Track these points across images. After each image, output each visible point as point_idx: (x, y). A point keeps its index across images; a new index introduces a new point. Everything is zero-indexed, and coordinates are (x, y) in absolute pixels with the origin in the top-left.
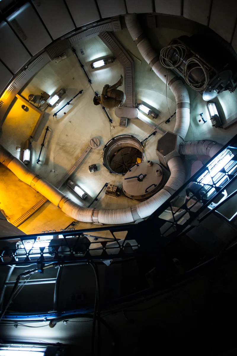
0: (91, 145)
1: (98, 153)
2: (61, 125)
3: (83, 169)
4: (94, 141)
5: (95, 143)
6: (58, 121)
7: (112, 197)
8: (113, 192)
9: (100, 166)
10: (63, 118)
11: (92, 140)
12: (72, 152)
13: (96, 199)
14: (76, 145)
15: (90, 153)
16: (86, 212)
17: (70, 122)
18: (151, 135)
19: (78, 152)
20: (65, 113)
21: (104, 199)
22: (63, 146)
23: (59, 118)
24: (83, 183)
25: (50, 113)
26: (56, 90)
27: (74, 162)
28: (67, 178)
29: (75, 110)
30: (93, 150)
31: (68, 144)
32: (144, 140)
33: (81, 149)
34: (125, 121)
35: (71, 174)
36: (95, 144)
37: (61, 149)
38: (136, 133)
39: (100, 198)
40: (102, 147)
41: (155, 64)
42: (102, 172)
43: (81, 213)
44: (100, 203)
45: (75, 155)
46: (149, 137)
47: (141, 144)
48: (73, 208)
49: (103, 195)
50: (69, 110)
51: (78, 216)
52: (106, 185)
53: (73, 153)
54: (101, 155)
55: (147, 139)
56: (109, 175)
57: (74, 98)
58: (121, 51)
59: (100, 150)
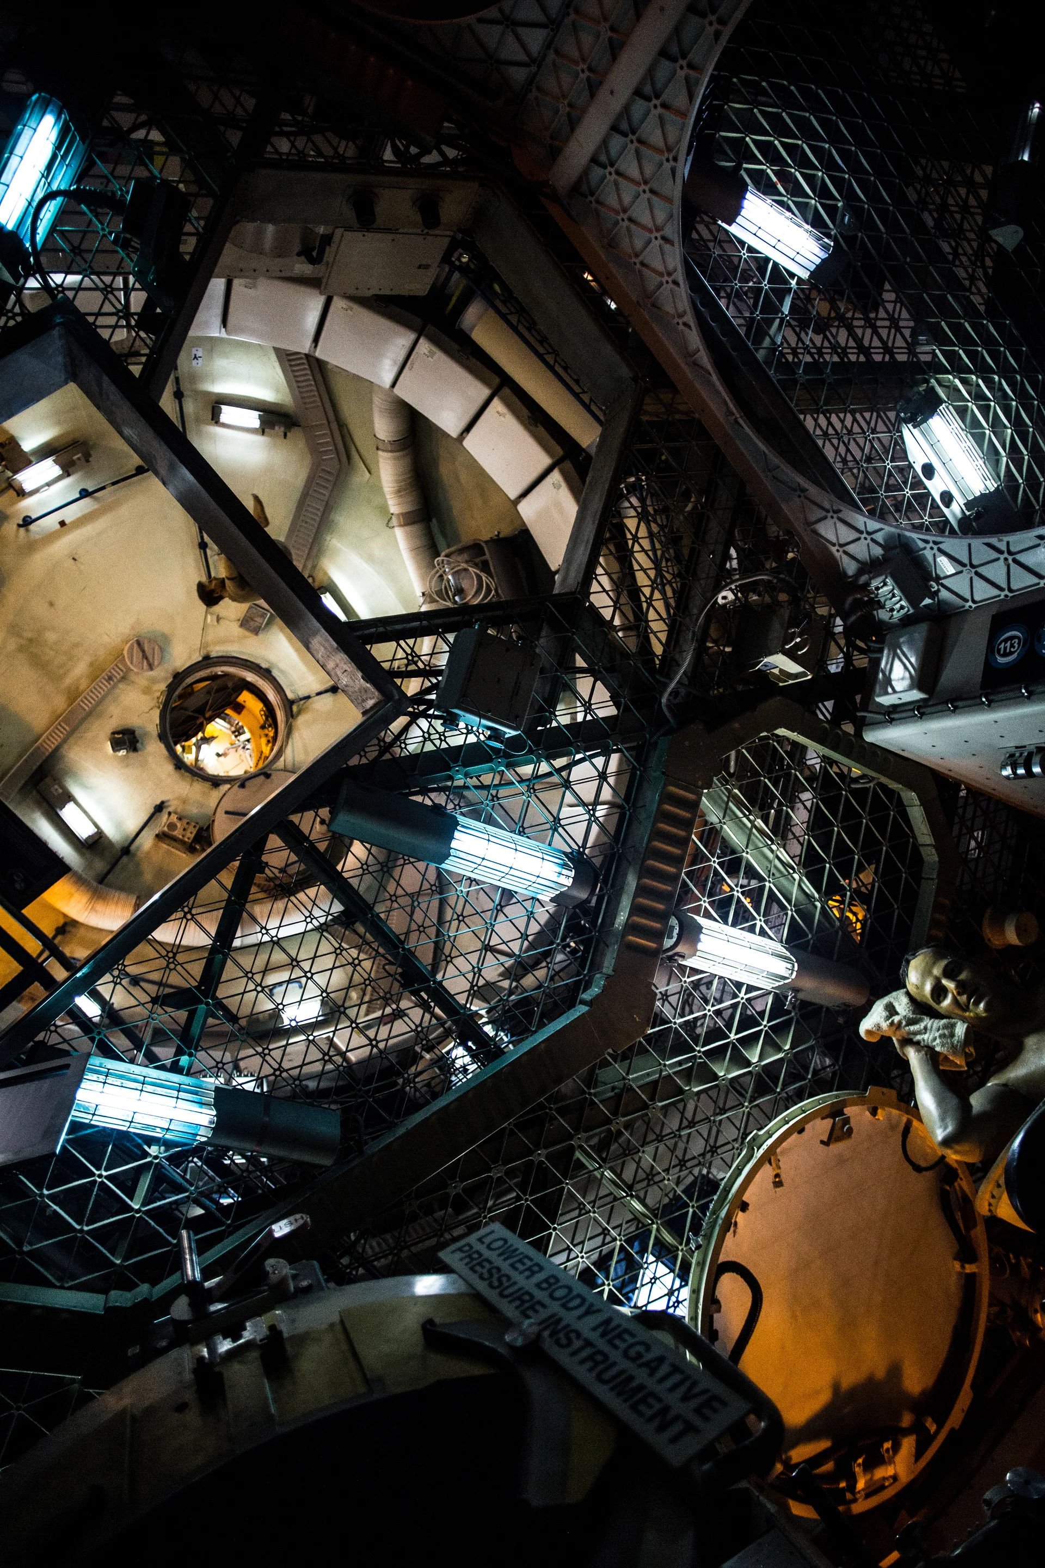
0: (132, 663)
1: (147, 691)
2: (39, 562)
3: (89, 735)
4: (143, 651)
5: (147, 658)
6: (31, 547)
7: (173, 850)
8: (182, 842)
9: (146, 734)
10: (50, 538)
11: (138, 643)
12: (60, 667)
13: (127, 850)
14: (76, 645)
15: (121, 686)
16: (113, 907)
17: (74, 559)
18: (326, 691)
19: (80, 669)
20: (62, 523)
21: (148, 853)
22: (31, 640)
23: (37, 537)
24: (84, 786)
25: (10, 511)
26: (56, 439)
27: (60, 703)
28: (38, 764)
29: (101, 523)
30: (132, 677)
31: (51, 637)
32: (301, 699)
33: (91, 664)
34: (259, 620)
35: (50, 750)
36: (145, 662)
37: (21, 649)
38: (282, 665)
39: (138, 848)
40: (163, 674)
41: (408, 528)
42: (150, 759)
43: (100, 906)
44: (138, 865)
45: (68, 681)
46: (319, 694)
47: (289, 704)
48: (73, 890)
49: (147, 841)
50: (79, 515)
51: (86, 913)
52: (159, 808)
53: (61, 672)
54: (155, 701)
55: (308, 697)
56: (169, 775)
57: (114, 484)
58: (325, 422)
59: (154, 681)
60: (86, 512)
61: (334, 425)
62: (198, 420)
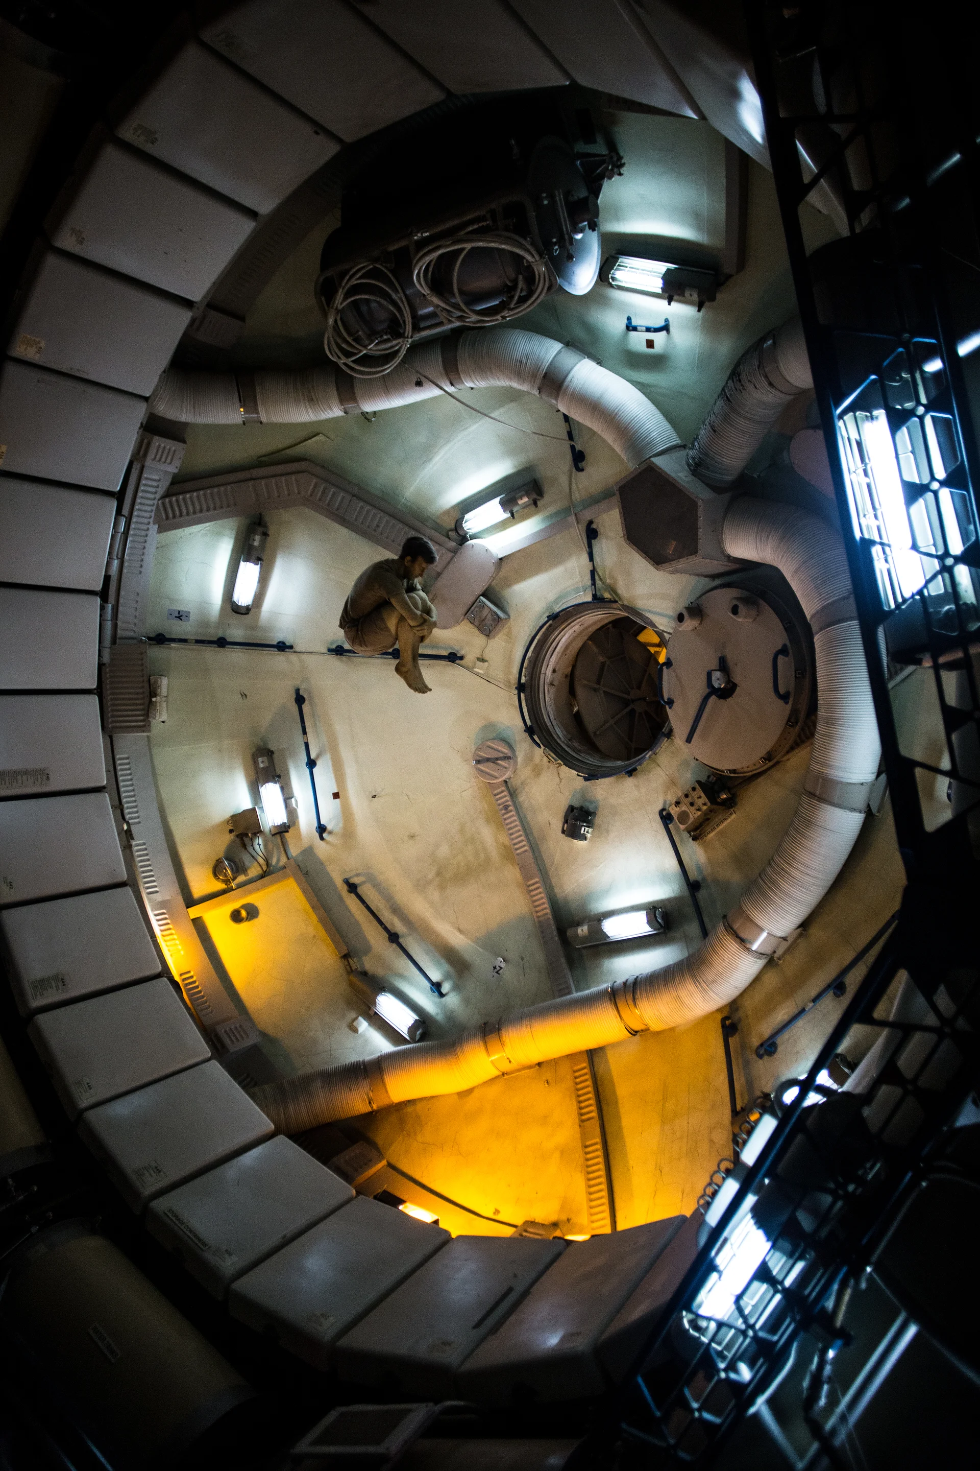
0: (496, 778)
1: (537, 771)
2: (366, 832)
3: (557, 858)
4: (488, 760)
5: (497, 759)
6: (348, 834)
7: (721, 827)
8: (711, 811)
9: (583, 793)
10: (346, 814)
11: (478, 762)
12: (477, 855)
13: (693, 886)
14: (462, 830)
15: (521, 798)
16: (716, 957)
17: (374, 797)
18: (590, 546)
19: (488, 836)
20: (336, 796)
21: (710, 861)
22: (438, 874)
23: (341, 825)
24: (607, 892)
25: (305, 844)
26: (247, 775)
27: (512, 873)
28: (555, 933)
29: (346, 754)
30: (515, 782)
31: (444, 851)
32: (594, 583)
33: (488, 821)
34: (485, 612)
35: (548, 911)
36: (499, 762)
37: (442, 887)
38: (551, 597)
39: (699, 869)
40: (524, 747)
41: (358, 391)
42: (612, 801)
43: (709, 975)
44: (716, 881)
45: (495, 854)
46: (591, 559)
47: (598, 600)
48: (674, 993)
49: (695, 853)
50: (332, 776)
51: (711, 994)
52: (666, 818)
53: (482, 856)
54: (551, 765)
55: (593, 573)
56: (637, 786)
57: (305, 732)
58: (251, 483)
59: (529, 758)
60: (331, 768)
61: (256, 473)
62: (254, 627)
